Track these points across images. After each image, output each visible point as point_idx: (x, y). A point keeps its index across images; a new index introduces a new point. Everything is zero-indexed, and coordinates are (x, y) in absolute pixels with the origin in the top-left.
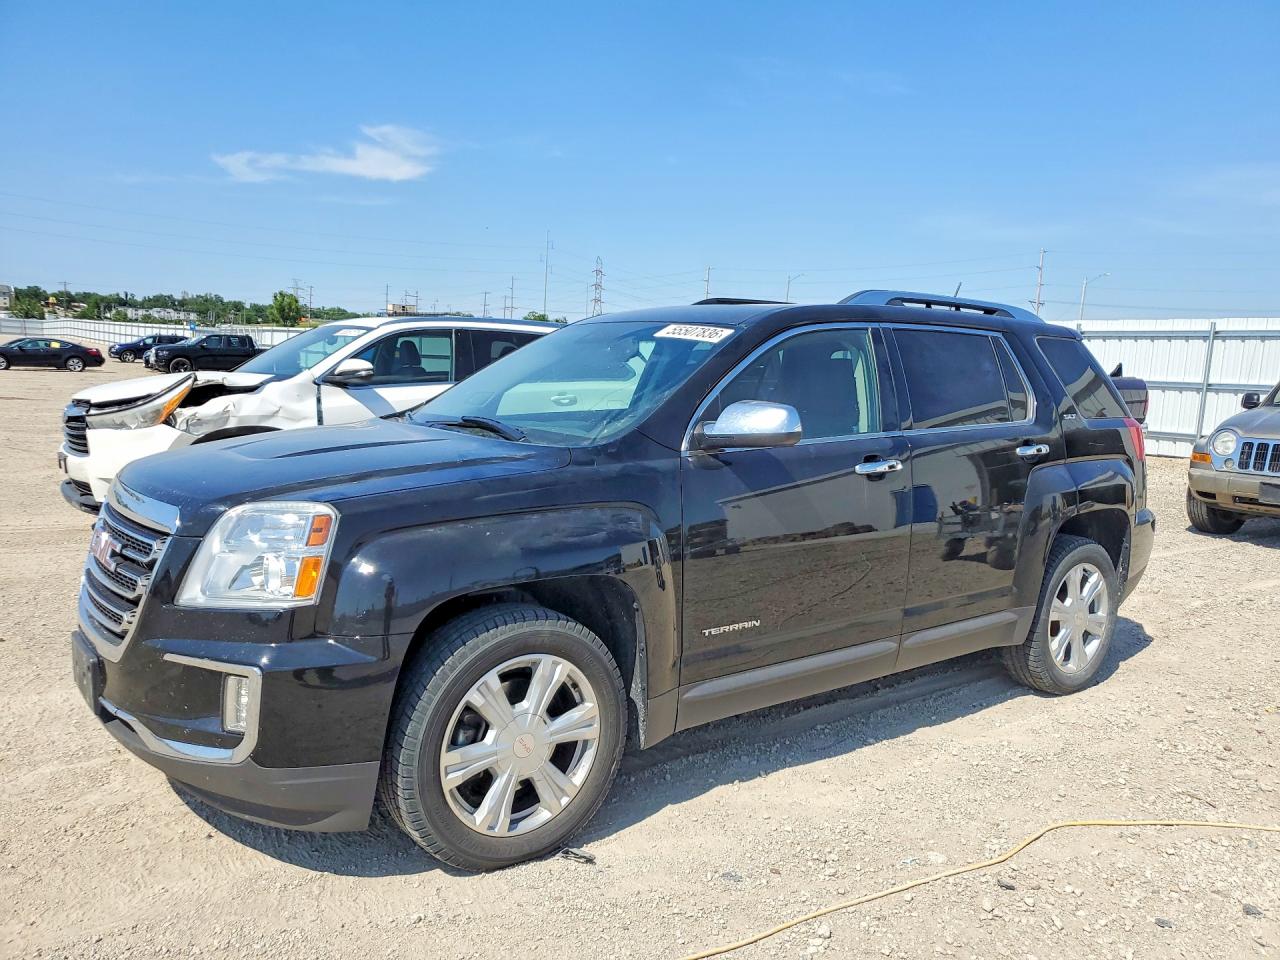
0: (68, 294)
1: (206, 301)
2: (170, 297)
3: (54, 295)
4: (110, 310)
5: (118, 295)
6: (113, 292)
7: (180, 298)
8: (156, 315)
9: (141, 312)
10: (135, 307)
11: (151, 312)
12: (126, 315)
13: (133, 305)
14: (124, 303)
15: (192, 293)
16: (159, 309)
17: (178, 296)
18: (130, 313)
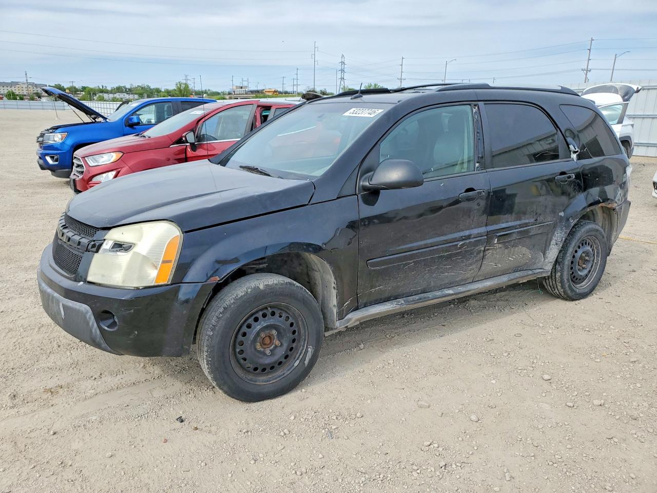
0: (75, 88)
1: (142, 88)
2: (124, 87)
3: (68, 88)
4: (96, 95)
5: (99, 87)
6: (96, 86)
7: (129, 87)
8: (118, 97)
9: (111, 96)
10: (107, 93)
11: (115, 95)
12: (103, 97)
13: (107, 92)
14: (102, 91)
15: (135, 85)
16: (119, 94)
17: (128, 86)
18: (106, 96)
